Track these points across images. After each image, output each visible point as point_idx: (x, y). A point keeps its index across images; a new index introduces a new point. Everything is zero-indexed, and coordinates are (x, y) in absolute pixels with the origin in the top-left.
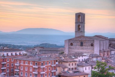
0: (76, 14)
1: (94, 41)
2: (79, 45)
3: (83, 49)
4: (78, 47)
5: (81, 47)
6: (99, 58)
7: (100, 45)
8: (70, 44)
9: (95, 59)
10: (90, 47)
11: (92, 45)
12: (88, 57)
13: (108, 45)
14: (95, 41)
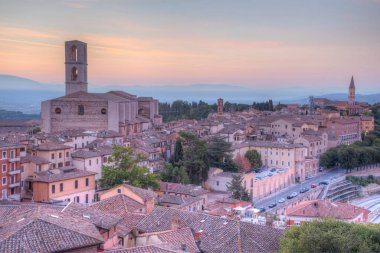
0: (67, 44)
1: (107, 103)
2: (75, 113)
3: (84, 120)
4: (72, 116)
5: (80, 116)
6: (118, 139)
7: (121, 112)
8: (54, 110)
9: (109, 142)
10: (101, 116)
11: (104, 112)
12: (95, 138)
13: (136, 112)
14: (110, 102)
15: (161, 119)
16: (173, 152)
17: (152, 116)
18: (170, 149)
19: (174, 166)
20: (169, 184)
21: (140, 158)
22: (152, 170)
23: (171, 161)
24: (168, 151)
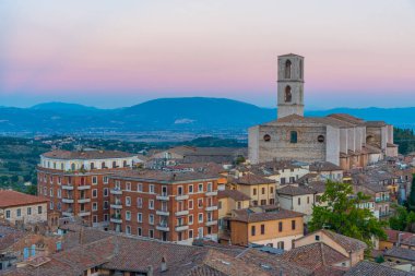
0: (280, 58)
1: (325, 128)
2: (287, 141)
3: (296, 150)
4: (283, 144)
5: (292, 145)
6: (336, 173)
7: (342, 139)
8: (262, 137)
9: (325, 175)
10: (317, 144)
11: (321, 139)
12: (307, 172)
13: (362, 140)
14: (329, 129)
15: (396, 150)
16: (409, 191)
17: (384, 146)
18: (405, 187)
19: (409, 210)
20: (401, 234)
21: (361, 198)
22: (377, 214)
23: (406, 204)
24: (403, 191)
